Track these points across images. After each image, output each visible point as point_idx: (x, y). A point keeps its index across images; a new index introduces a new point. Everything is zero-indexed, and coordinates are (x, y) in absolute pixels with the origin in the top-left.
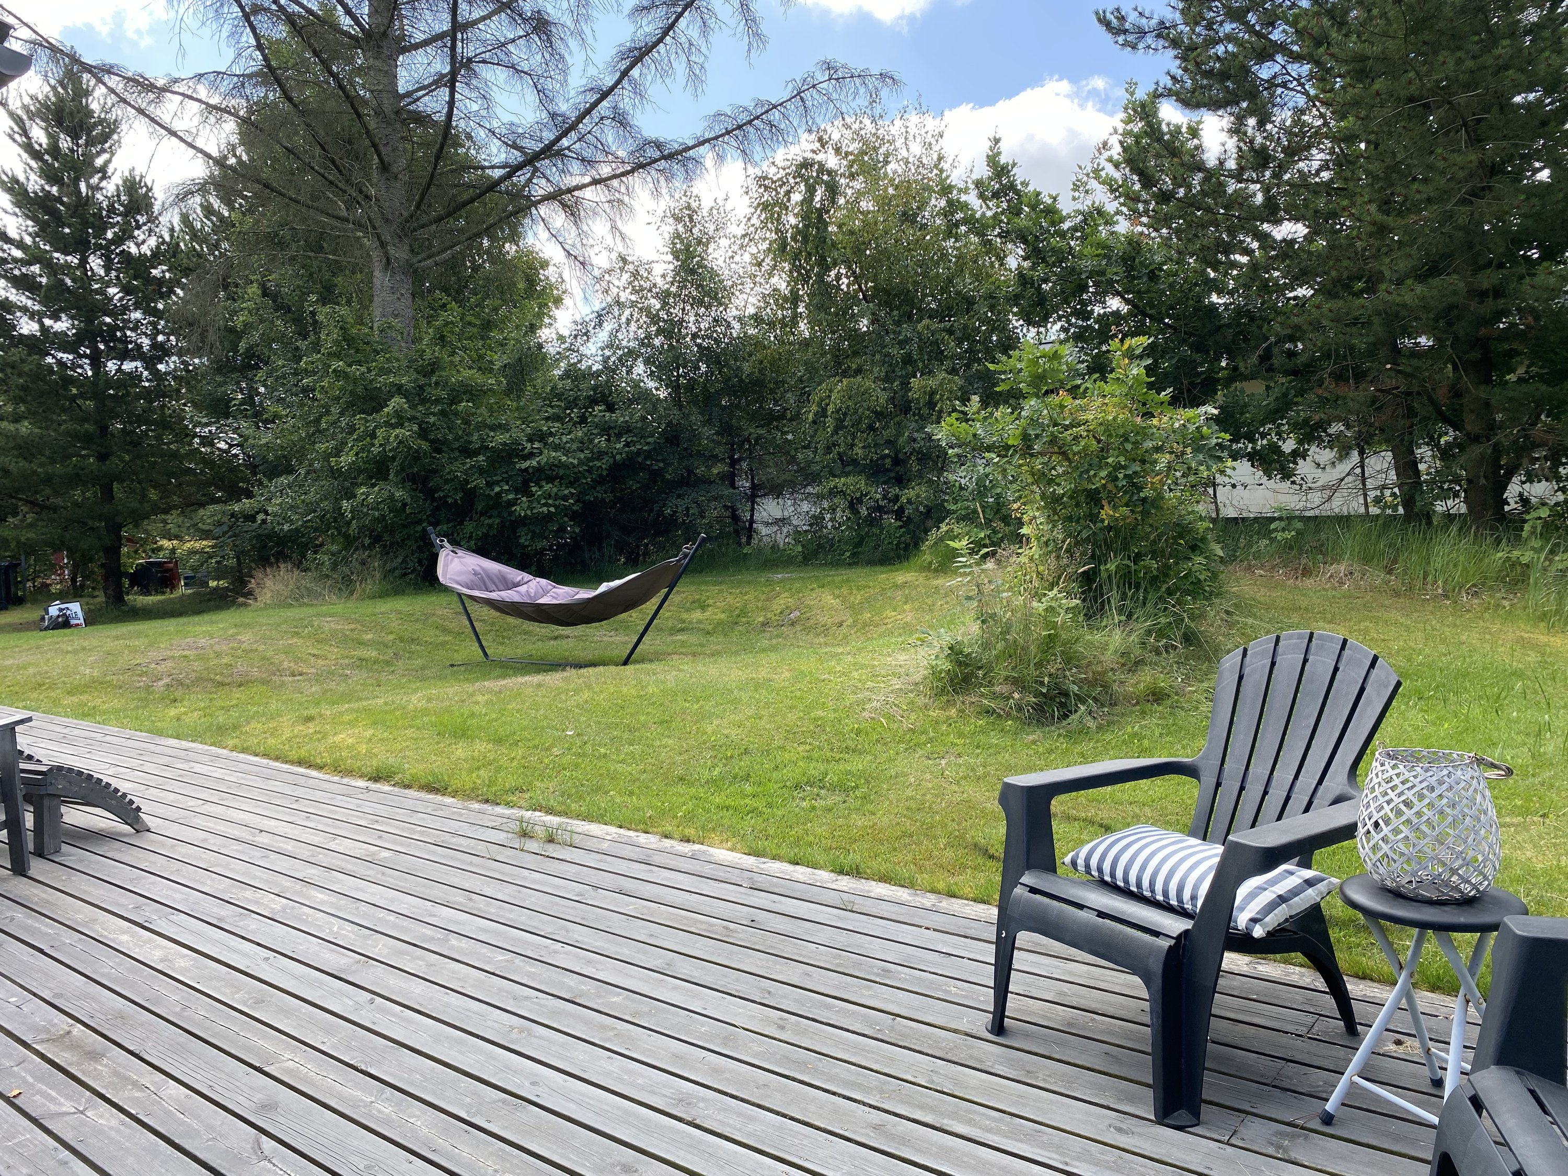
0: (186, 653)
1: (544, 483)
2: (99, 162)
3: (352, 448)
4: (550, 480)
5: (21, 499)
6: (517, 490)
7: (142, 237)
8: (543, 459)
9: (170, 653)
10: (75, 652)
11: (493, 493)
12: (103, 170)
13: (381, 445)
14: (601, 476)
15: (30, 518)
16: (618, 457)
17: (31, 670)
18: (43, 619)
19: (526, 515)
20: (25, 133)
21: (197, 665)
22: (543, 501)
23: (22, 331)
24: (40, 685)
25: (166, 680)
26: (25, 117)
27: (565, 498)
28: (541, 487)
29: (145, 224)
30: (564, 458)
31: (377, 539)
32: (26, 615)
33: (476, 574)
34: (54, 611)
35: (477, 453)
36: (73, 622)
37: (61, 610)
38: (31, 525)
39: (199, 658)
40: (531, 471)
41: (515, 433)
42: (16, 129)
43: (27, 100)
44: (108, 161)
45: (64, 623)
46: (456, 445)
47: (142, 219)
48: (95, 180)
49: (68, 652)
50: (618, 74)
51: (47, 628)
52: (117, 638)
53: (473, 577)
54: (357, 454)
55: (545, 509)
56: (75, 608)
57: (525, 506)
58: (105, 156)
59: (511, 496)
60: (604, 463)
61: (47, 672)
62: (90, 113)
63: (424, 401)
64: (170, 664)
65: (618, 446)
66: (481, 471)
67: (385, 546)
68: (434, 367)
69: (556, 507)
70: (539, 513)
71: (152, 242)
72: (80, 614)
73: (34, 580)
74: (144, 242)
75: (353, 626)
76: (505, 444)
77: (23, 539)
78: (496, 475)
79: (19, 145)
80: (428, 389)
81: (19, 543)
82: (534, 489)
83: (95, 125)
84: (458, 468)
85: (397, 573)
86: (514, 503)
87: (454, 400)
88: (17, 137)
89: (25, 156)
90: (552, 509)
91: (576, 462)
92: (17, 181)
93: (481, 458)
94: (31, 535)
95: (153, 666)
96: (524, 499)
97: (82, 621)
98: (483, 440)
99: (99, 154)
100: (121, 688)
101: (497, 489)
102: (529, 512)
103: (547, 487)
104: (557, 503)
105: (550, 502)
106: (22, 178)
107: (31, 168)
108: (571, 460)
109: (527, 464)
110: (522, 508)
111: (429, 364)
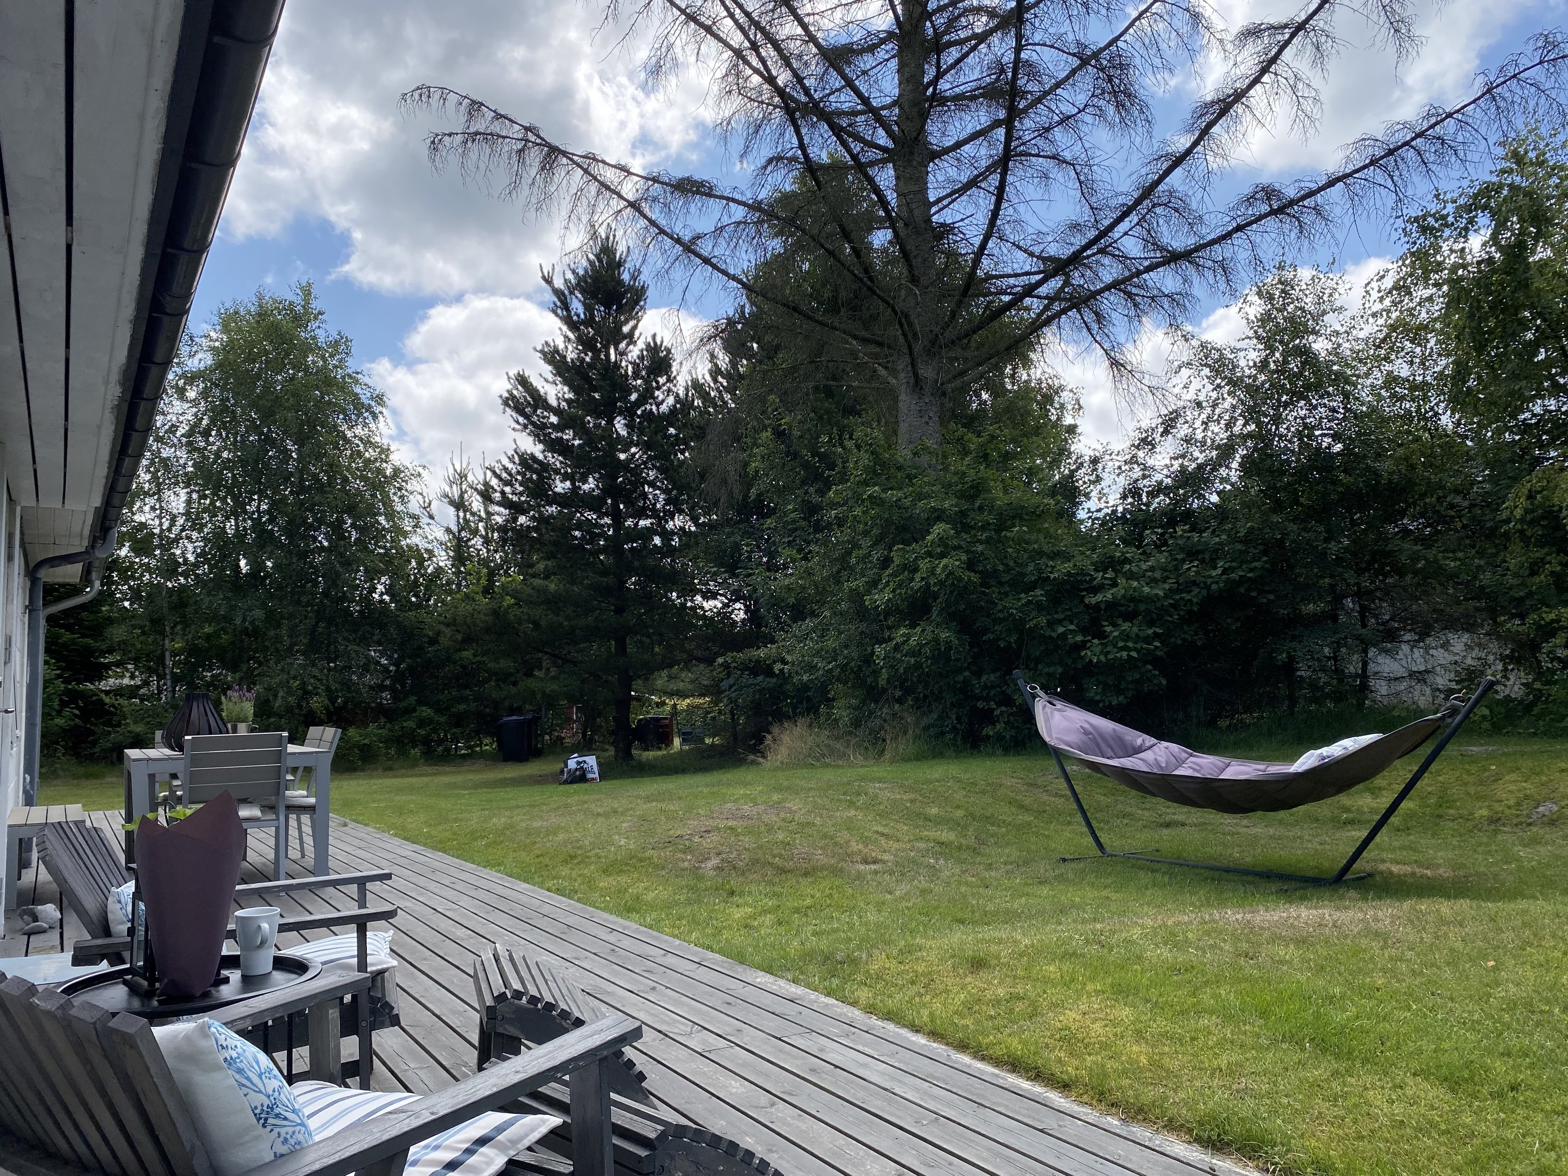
0: (731, 823)
1: (1120, 621)
2: (626, 329)
3: (888, 583)
4: (1130, 617)
5: (547, 653)
6: (1083, 630)
7: (661, 397)
8: (1119, 591)
9: (711, 823)
10: (606, 815)
11: (1054, 635)
12: (630, 335)
13: (923, 579)
14: (1190, 612)
15: (553, 671)
16: (1214, 587)
17: (561, 837)
18: (562, 772)
19: (1099, 661)
20: (566, 306)
21: (747, 842)
22: (1121, 644)
23: (556, 490)
24: (572, 857)
25: (715, 862)
26: (566, 292)
27: (1148, 640)
28: (1115, 625)
29: (664, 385)
30: (1146, 589)
31: (908, 691)
32: (543, 767)
33: (1086, 733)
34: (572, 764)
35: (1033, 586)
36: (590, 776)
37: (578, 763)
38: (554, 678)
39: (749, 831)
40: (1103, 606)
41: (1080, 561)
42: (559, 304)
43: (570, 276)
44: (635, 328)
45: (580, 777)
46: (1006, 578)
47: (662, 380)
48: (623, 345)
49: (598, 814)
50: (1197, 134)
51: (566, 782)
52: (648, 799)
53: (1085, 738)
54: (893, 591)
55: (1125, 654)
56: (591, 761)
57: (1098, 649)
58: (632, 323)
59: (1079, 638)
60: (1195, 596)
61: (578, 841)
62: (621, 283)
63: (966, 528)
64: (714, 838)
65: (1214, 573)
66: (1040, 607)
67: (917, 700)
68: (975, 491)
69: (1138, 651)
70: (1115, 659)
71: (671, 400)
72: (596, 769)
73: (550, 734)
74: (663, 401)
75: (912, 796)
76: (1069, 574)
77: (548, 691)
78: (1057, 613)
79: (561, 318)
80: (972, 514)
81: (544, 693)
82: (1108, 629)
83: (626, 292)
84: (1014, 604)
85: (932, 731)
86: (1083, 646)
87: (1002, 525)
88: (559, 311)
89: (565, 328)
90: (1134, 654)
91: (1161, 593)
92: (556, 351)
93: (1039, 592)
94: (555, 687)
95: (697, 839)
96: (1096, 641)
97: (597, 775)
98: (1040, 571)
99: (627, 321)
100: (663, 868)
101: (1061, 630)
102: (1102, 658)
103: (1126, 626)
104: (1138, 646)
105: (1130, 644)
106: (561, 346)
107: (569, 340)
108: (1156, 591)
109: (1099, 597)
110: (1093, 653)
111: (972, 487)
